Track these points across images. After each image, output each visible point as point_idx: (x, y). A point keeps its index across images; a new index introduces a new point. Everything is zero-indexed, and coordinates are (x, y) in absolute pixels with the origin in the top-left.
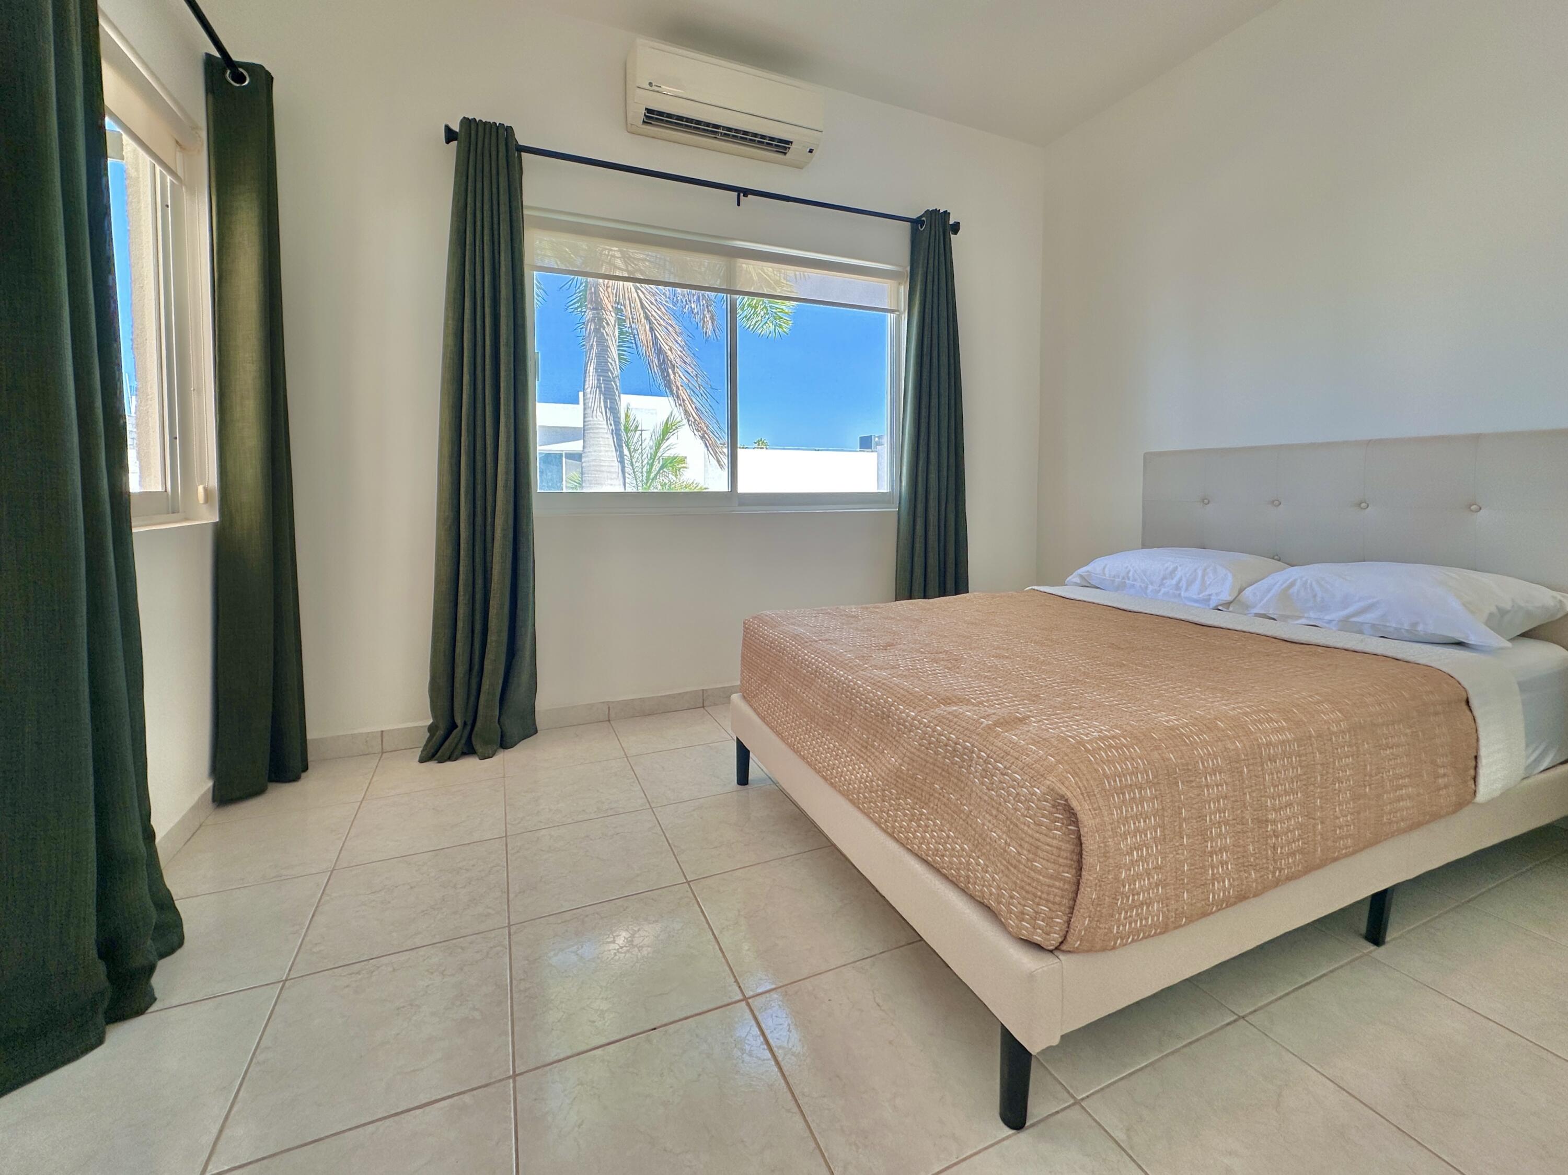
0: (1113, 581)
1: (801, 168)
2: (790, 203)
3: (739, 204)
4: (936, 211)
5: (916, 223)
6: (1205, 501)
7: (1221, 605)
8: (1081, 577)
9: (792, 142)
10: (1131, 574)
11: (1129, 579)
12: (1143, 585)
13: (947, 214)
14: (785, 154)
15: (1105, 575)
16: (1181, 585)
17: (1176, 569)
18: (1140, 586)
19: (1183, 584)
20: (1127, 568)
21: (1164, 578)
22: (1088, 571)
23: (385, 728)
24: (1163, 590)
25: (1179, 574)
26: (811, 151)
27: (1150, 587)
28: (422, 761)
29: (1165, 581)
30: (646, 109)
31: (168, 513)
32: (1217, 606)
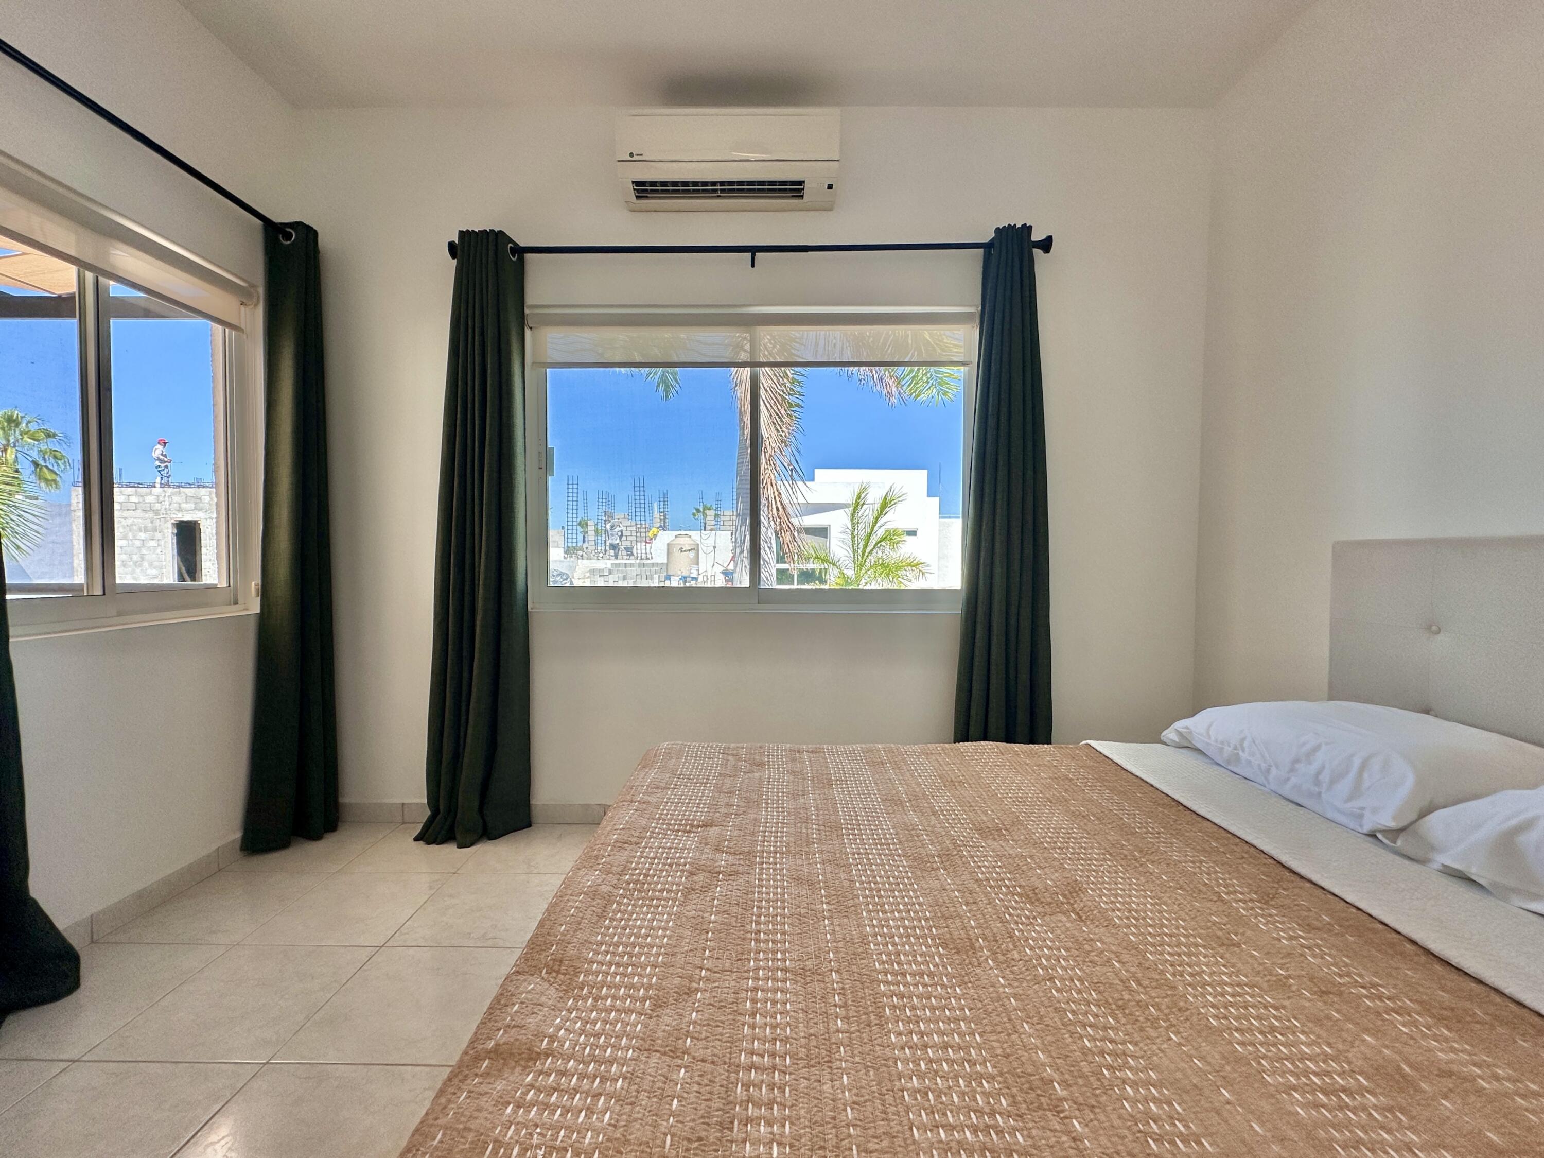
0: (1221, 750)
1: (831, 210)
2: (810, 253)
3: (753, 266)
4: (1012, 228)
5: (987, 247)
6: (1432, 628)
7: (1380, 831)
8: (1179, 733)
9: (804, 182)
10: (1246, 744)
11: (1243, 751)
12: (1263, 765)
13: (1027, 229)
14: (802, 197)
15: (1209, 737)
16: (1321, 777)
17: (1317, 748)
18: (1259, 766)
19: (1325, 777)
20: (1242, 731)
21: (1297, 761)
22: (1187, 728)
23: (407, 801)
24: (1294, 780)
25: (1320, 757)
26: (830, 187)
27: (1274, 771)
28: (416, 839)
29: (1297, 766)
30: (633, 182)
31: (230, 604)
32: (1375, 831)
